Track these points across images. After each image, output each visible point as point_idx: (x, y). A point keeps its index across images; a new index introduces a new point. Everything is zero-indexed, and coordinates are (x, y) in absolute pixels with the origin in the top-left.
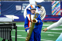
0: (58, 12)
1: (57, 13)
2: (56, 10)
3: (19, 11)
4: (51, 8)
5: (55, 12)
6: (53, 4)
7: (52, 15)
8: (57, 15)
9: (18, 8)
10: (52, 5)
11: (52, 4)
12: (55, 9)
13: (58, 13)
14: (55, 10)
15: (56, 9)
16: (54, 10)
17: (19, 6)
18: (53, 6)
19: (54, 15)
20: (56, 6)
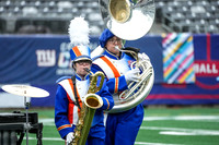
0: (185, 71)
1: (181, 75)
2: (180, 66)
3: (49, 68)
4: (162, 57)
5: (176, 70)
6: (168, 45)
7: (166, 84)
8: (181, 81)
9: (45, 58)
10: (164, 49)
11: (164, 45)
12: (175, 60)
13: (186, 76)
14: (175, 65)
15: (179, 60)
16: (170, 65)
17: (48, 52)
18: (169, 52)
19: (170, 81)
20: (177, 52)
